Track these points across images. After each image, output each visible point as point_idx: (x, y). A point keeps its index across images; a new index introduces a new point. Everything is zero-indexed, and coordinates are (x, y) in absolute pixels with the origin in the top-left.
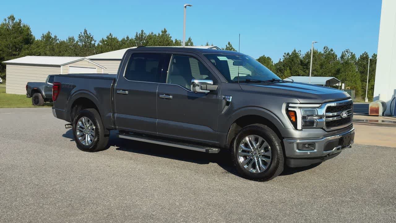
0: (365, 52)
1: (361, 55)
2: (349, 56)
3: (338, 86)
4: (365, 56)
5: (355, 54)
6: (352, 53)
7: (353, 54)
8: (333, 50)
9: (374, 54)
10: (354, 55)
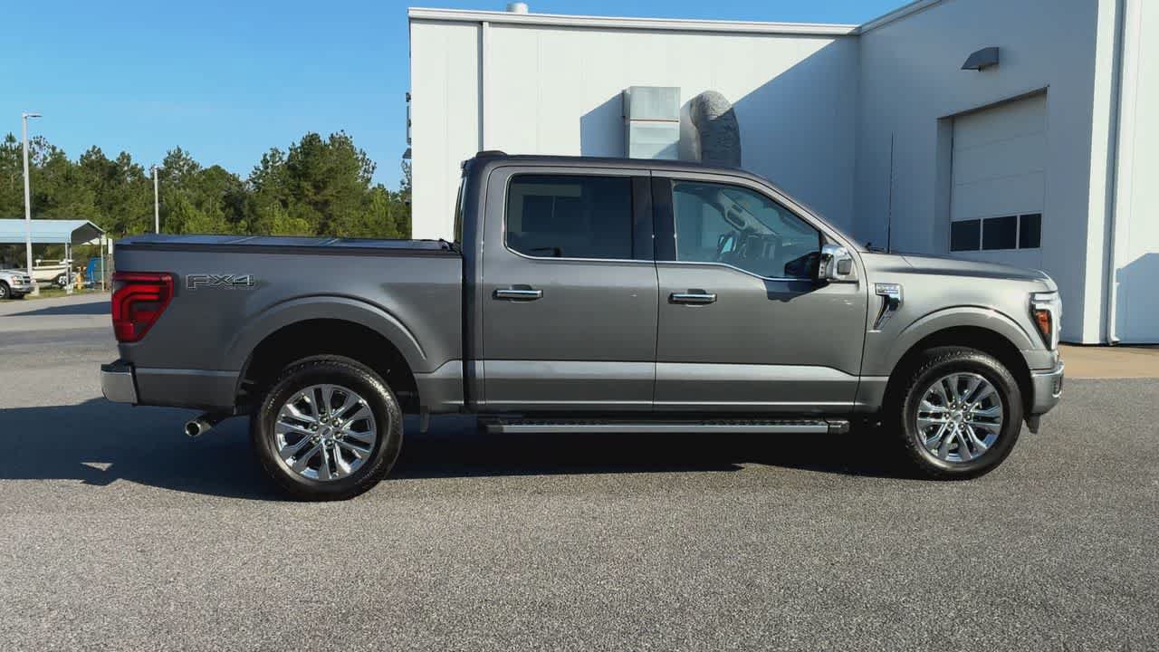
0: (94, 147)
1: (82, 156)
2: (45, 158)
3: (99, 247)
4: (93, 157)
5: (64, 151)
6: (54, 148)
7: (58, 151)
8: (16, 138)
9: (123, 154)
10: (62, 153)
